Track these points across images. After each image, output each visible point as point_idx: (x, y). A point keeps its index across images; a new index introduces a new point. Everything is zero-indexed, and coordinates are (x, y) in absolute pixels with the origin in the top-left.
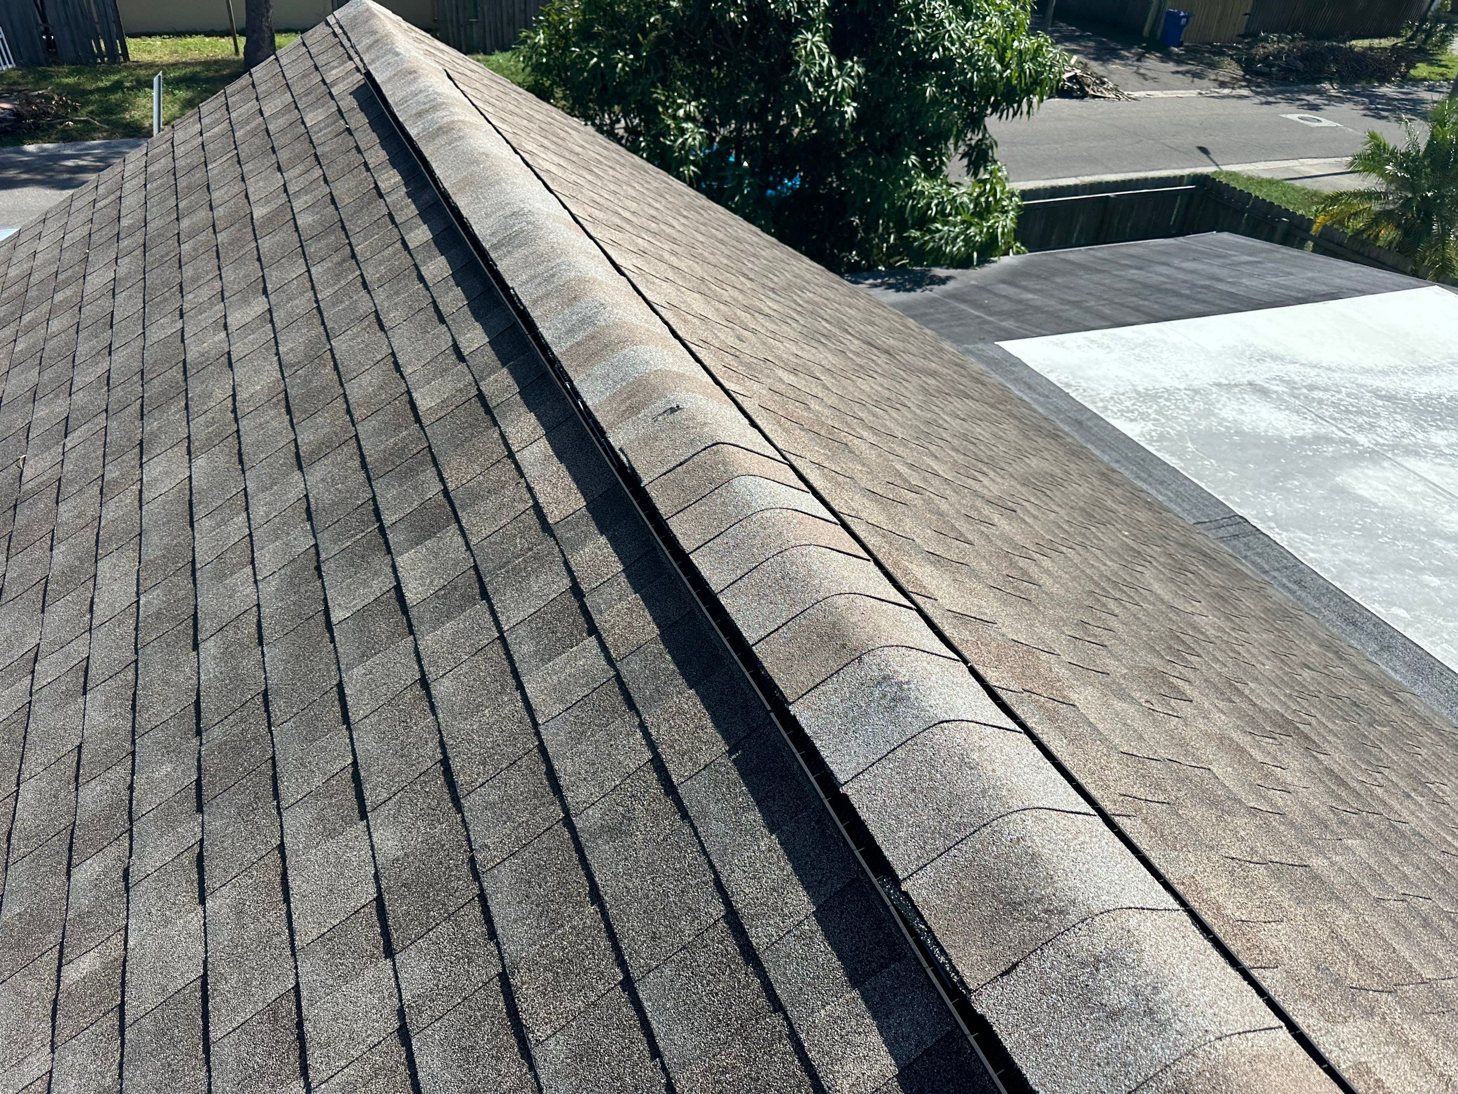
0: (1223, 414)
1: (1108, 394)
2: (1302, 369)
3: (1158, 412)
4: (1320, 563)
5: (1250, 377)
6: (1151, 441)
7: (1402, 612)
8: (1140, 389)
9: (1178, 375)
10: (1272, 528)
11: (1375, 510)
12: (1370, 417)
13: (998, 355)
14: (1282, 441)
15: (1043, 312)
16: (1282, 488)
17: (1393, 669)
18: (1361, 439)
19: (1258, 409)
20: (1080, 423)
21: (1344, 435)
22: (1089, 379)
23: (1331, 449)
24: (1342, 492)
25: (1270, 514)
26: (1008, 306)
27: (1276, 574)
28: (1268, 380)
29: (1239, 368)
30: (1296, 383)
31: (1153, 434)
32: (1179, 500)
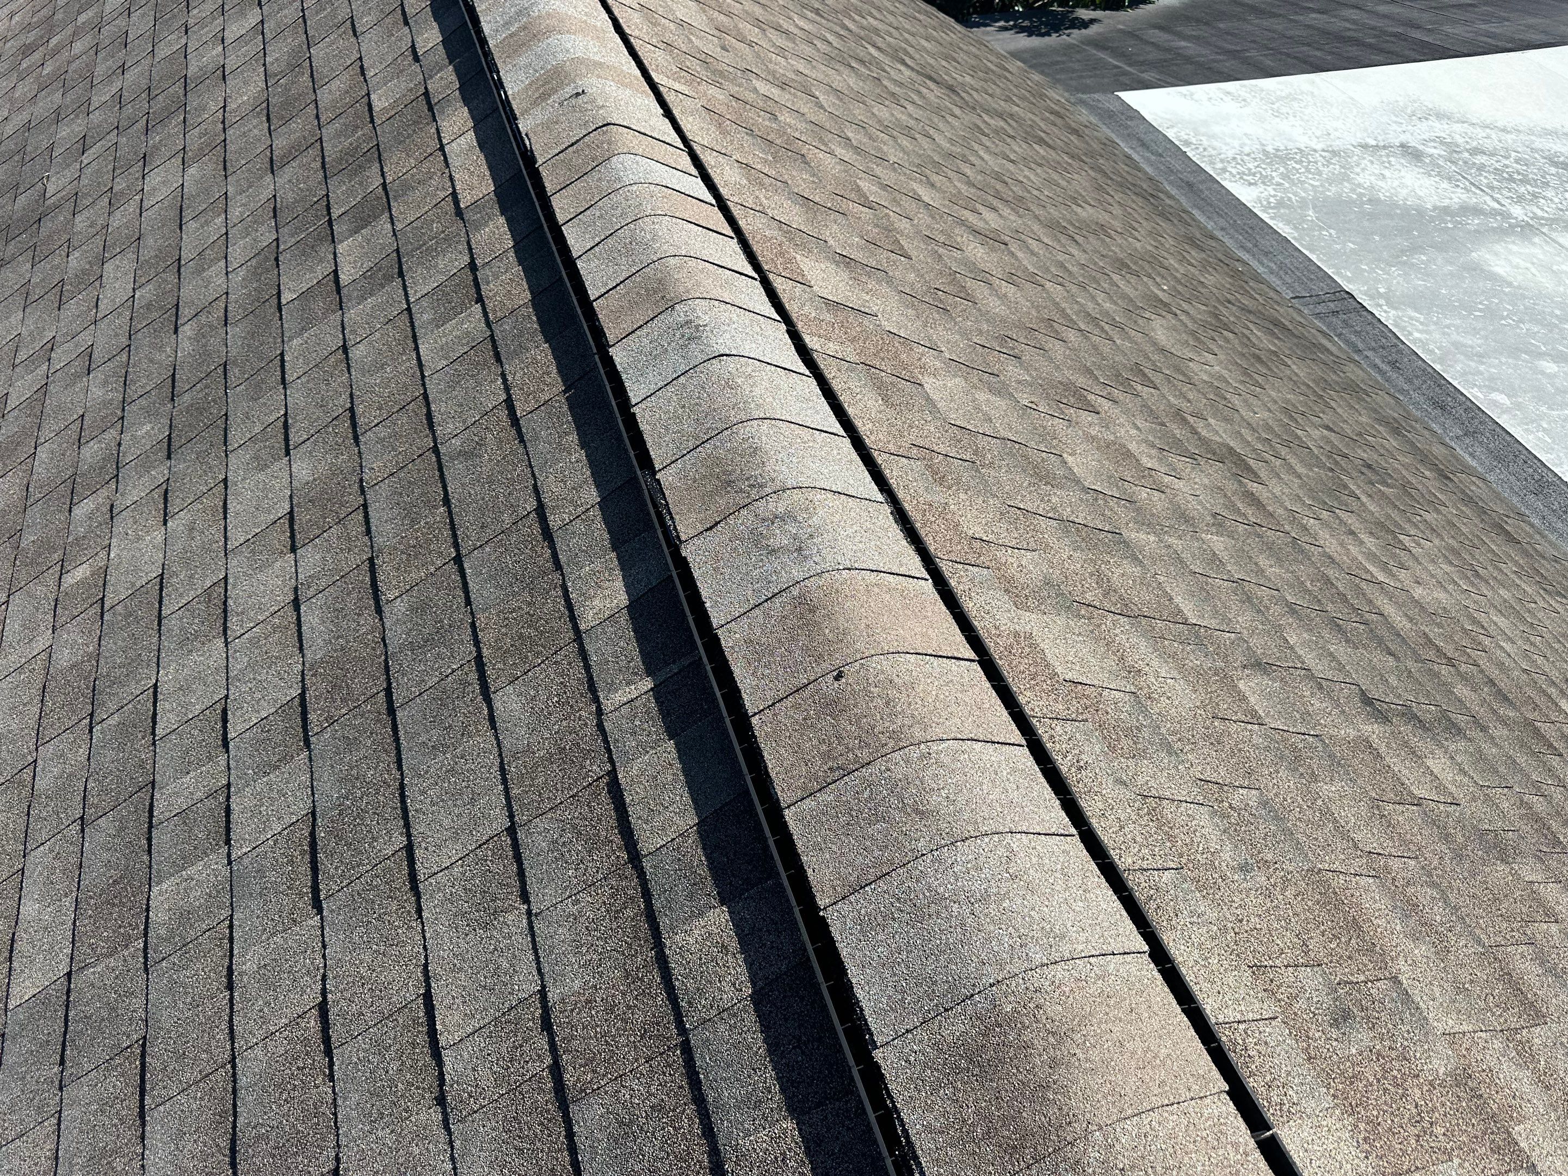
0: (1360, 179)
1: (1230, 154)
2: (1470, 130)
3: (1284, 176)
4: (1424, 345)
5: (1403, 138)
6: (1265, 209)
7: (1502, 398)
8: (1270, 149)
9: (1318, 133)
10: (1381, 306)
11: (1507, 290)
12: (1537, 186)
13: (1113, 106)
14: (1421, 212)
15: (1192, 63)
16: (1405, 263)
17: (1471, 454)
18: (1517, 211)
19: (1403, 174)
20: (1190, 185)
21: (1496, 206)
22: (1213, 137)
23: (1476, 222)
24: (1476, 270)
25: (1382, 290)
26: (1154, 55)
27: (1370, 354)
28: (1425, 142)
29: (1395, 127)
30: (1458, 146)
31: (1272, 200)
32: (1281, 273)
